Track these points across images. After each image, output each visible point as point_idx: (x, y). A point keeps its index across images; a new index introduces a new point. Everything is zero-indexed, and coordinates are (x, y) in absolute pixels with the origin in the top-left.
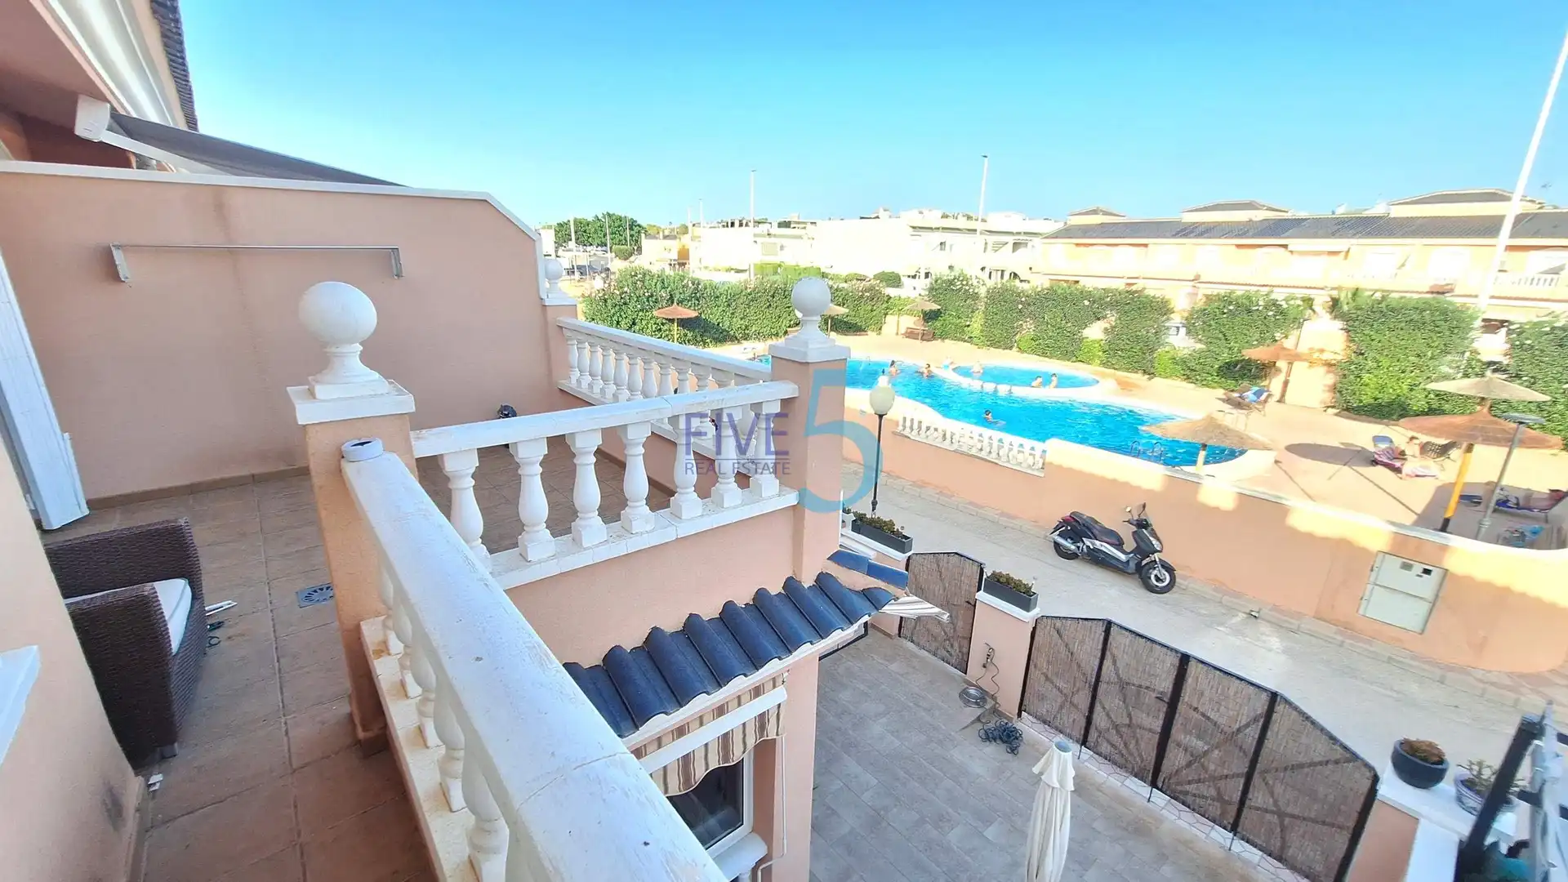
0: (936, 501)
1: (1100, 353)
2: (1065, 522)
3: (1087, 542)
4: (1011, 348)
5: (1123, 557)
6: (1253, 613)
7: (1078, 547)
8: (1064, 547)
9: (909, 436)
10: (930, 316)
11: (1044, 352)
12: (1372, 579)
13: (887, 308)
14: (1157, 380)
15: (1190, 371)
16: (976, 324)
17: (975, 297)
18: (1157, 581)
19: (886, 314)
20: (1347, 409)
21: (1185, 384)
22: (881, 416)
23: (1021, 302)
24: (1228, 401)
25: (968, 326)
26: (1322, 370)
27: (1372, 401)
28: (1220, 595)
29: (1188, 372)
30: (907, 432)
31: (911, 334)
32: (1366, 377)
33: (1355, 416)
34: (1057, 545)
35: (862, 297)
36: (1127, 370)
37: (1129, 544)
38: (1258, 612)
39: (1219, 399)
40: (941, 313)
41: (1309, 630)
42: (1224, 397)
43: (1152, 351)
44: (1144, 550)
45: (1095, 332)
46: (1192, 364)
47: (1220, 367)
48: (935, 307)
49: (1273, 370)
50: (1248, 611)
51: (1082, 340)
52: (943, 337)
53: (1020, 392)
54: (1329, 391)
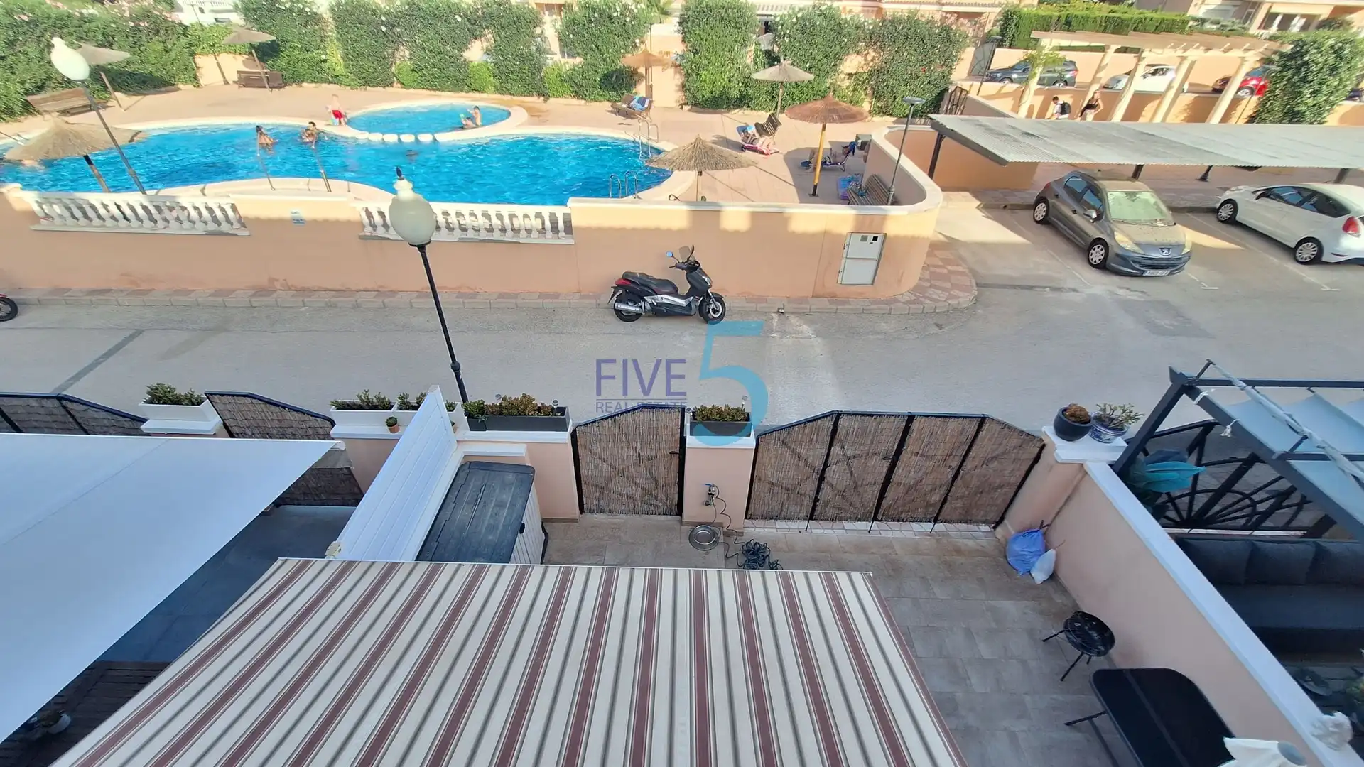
0: (462, 306)
1: (492, 79)
2: (618, 287)
3: (649, 299)
4: (391, 84)
5: (683, 302)
6: (780, 311)
7: (641, 307)
8: (627, 311)
9: (387, 236)
10: (266, 52)
11: (433, 84)
12: (844, 256)
13: (190, 45)
14: (552, 100)
15: (577, 87)
16: (335, 57)
17: (315, 18)
18: (714, 313)
19: (193, 54)
20: (695, 105)
21: (575, 101)
22: (422, 248)
23: (383, 23)
24: (618, 112)
25: (325, 61)
26: (671, 71)
27: (710, 95)
28: (754, 305)
29: (576, 89)
30: (381, 232)
31: (246, 81)
32: (703, 74)
33: (702, 110)
34: (619, 313)
35: (137, 29)
36: (523, 94)
37: (684, 288)
38: (783, 308)
39: (608, 111)
40: (278, 45)
41: (817, 309)
42: (611, 109)
43: (539, 69)
44: (700, 290)
45: (475, 53)
46: (578, 80)
47: (601, 79)
48: (267, 38)
49: (636, 78)
50: (776, 310)
51: (466, 64)
52: (297, 79)
53: (445, 138)
54: (679, 90)
